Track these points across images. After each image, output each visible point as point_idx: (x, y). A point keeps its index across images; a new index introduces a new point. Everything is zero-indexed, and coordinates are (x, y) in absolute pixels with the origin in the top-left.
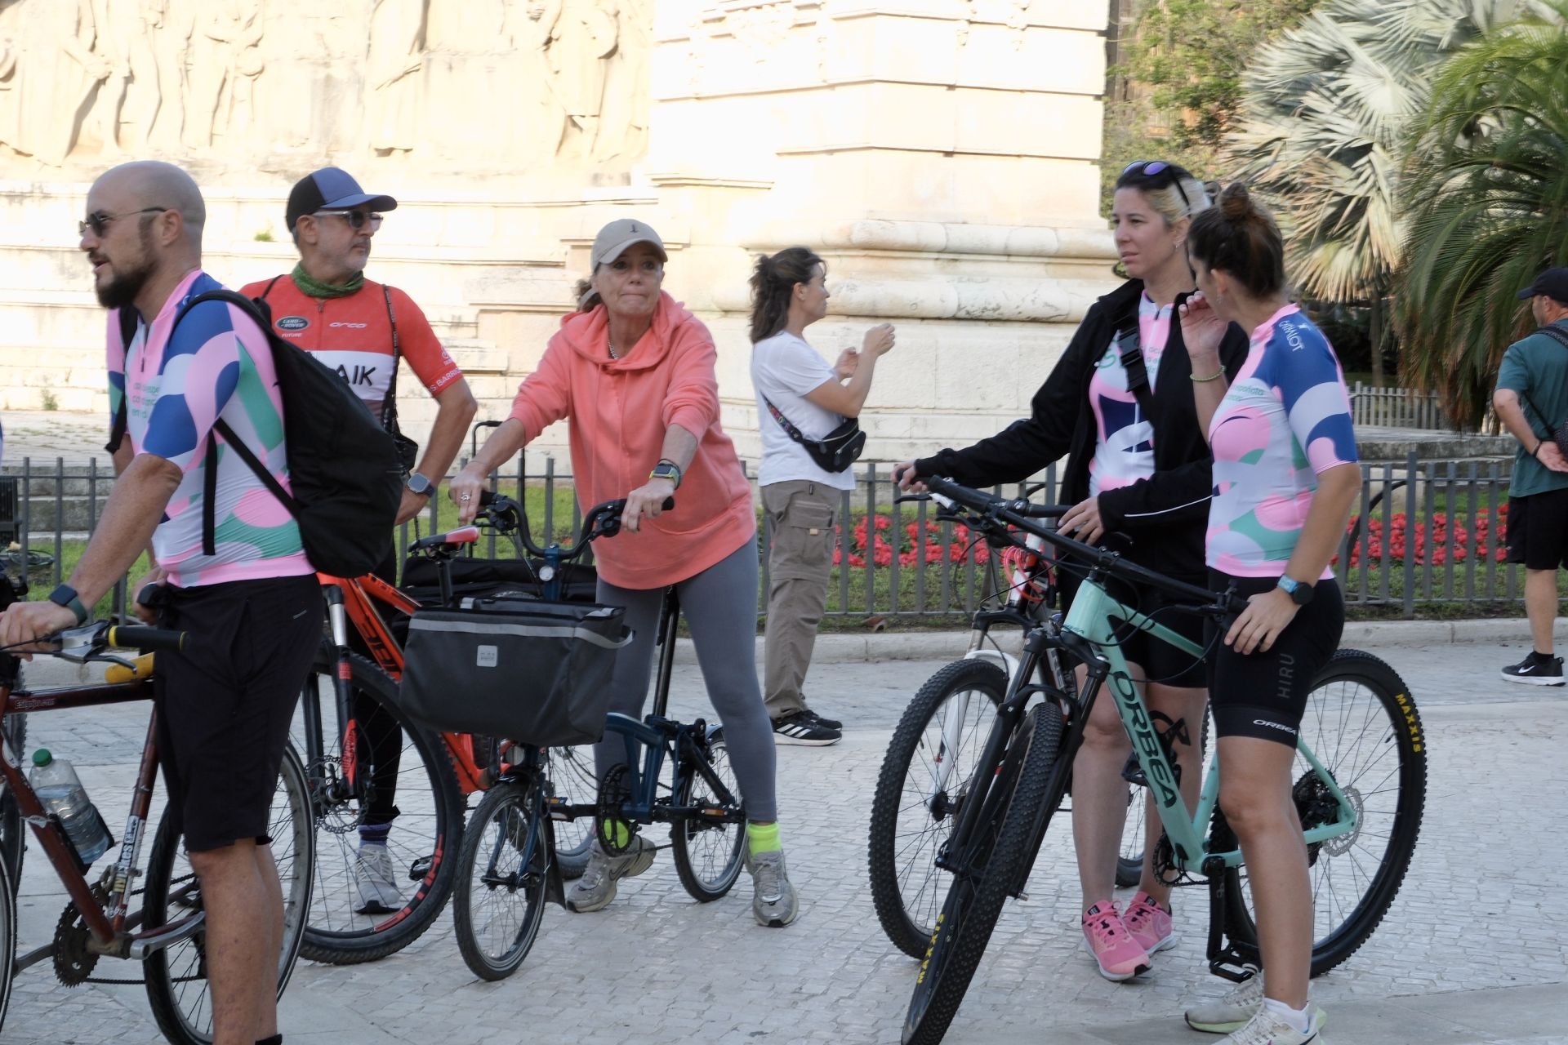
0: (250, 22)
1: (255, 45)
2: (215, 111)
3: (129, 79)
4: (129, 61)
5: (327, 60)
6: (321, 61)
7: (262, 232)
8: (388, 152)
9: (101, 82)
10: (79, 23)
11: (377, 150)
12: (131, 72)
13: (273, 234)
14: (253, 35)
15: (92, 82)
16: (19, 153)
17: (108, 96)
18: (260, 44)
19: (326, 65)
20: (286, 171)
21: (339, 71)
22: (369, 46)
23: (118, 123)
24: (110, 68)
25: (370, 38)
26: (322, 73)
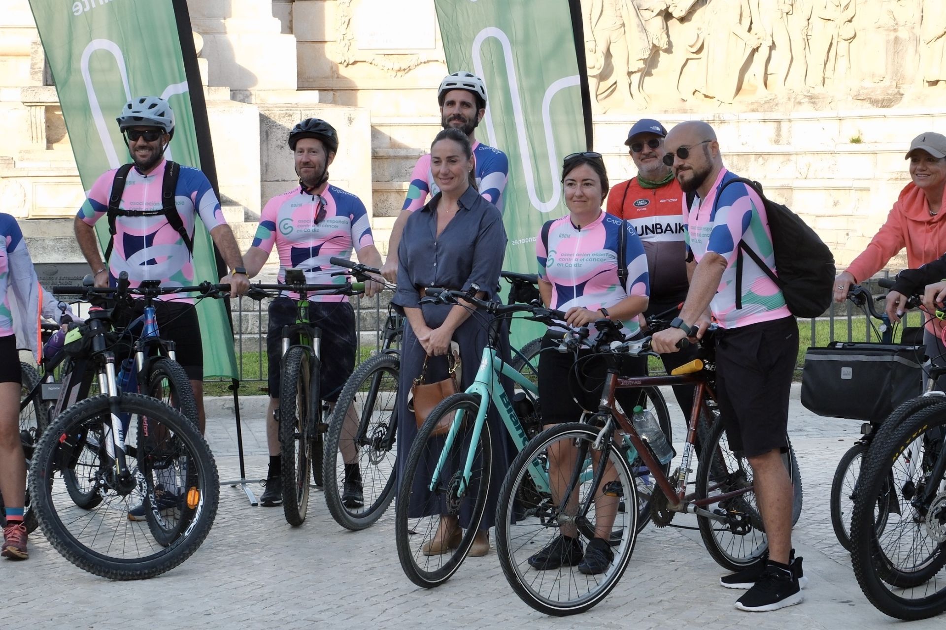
0: (847, 7)
1: (850, 21)
2: (825, 65)
3: (773, 47)
4: (772, 36)
5: (896, 27)
6: (892, 28)
7: (855, 137)
8: (935, 83)
9: (755, 50)
10: (741, 15)
11: (928, 82)
12: (773, 43)
13: (862, 138)
14: (849, 14)
15: (749, 51)
16: (706, 96)
17: (760, 58)
18: (853, 20)
19: (895, 30)
20: (871, 98)
21: (903, 34)
22: (922, 16)
23: (766, 74)
24: (760, 41)
25: (922, 12)
26: (892, 36)
